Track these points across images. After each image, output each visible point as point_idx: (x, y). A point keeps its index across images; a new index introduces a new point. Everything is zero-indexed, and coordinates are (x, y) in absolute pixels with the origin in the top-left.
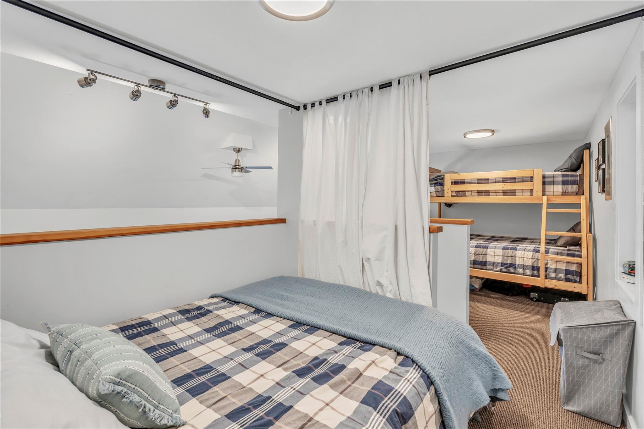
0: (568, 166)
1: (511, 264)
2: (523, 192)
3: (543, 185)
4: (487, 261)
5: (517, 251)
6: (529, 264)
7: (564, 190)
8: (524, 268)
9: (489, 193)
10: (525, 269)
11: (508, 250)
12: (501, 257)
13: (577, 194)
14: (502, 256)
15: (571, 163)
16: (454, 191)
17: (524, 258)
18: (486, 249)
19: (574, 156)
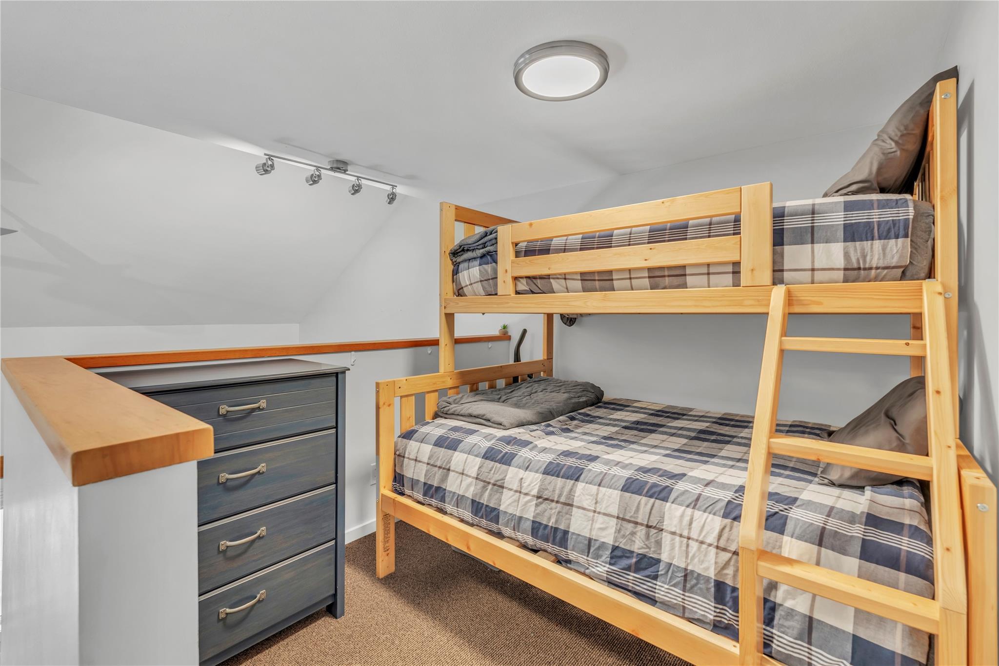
0: (870, 173)
1: (643, 557)
2: (708, 274)
3: (774, 245)
4: (571, 530)
5: (668, 504)
6: (707, 569)
7: (854, 260)
8: (685, 586)
9: (612, 280)
10: (691, 590)
11: (640, 494)
12: (615, 520)
13: (903, 276)
14: (618, 518)
15: (881, 156)
16: (522, 278)
17: (689, 538)
18: (572, 482)
19: (892, 131)
